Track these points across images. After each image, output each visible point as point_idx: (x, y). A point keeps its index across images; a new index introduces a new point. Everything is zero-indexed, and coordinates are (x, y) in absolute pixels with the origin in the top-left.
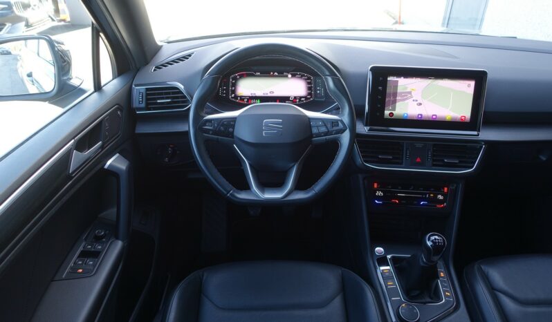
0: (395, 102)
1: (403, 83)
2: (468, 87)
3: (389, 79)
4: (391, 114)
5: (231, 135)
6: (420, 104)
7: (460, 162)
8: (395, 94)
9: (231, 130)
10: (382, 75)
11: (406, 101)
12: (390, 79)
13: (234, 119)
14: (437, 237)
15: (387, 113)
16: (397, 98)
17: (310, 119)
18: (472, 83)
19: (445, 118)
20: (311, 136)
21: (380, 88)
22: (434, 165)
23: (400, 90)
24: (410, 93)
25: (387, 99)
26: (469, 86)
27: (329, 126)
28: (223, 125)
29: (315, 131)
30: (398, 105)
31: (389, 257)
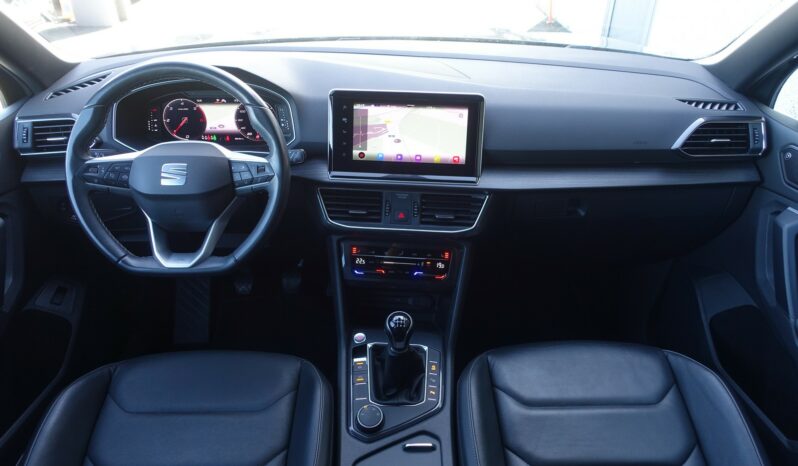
0: (365, 138)
1: (375, 114)
2: (460, 118)
3: (355, 107)
4: (362, 155)
5: (125, 184)
6: (399, 141)
7: (457, 218)
8: (365, 128)
9: (125, 177)
10: (345, 103)
11: (380, 137)
12: (357, 107)
13: (129, 163)
14: (402, 317)
15: (356, 153)
16: (368, 133)
17: (230, 162)
18: (465, 112)
19: (433, 160)
20: (232, 184)
21: (344, 119)
22: (422, 223)
23: (371, 122)
24: (384, 126)
25: (355, 135)
26: (461, 116)
27: (254, 171)
28: (113, 171)
29: (237, 177)
30: (370, 142)
31: (369, 345)
